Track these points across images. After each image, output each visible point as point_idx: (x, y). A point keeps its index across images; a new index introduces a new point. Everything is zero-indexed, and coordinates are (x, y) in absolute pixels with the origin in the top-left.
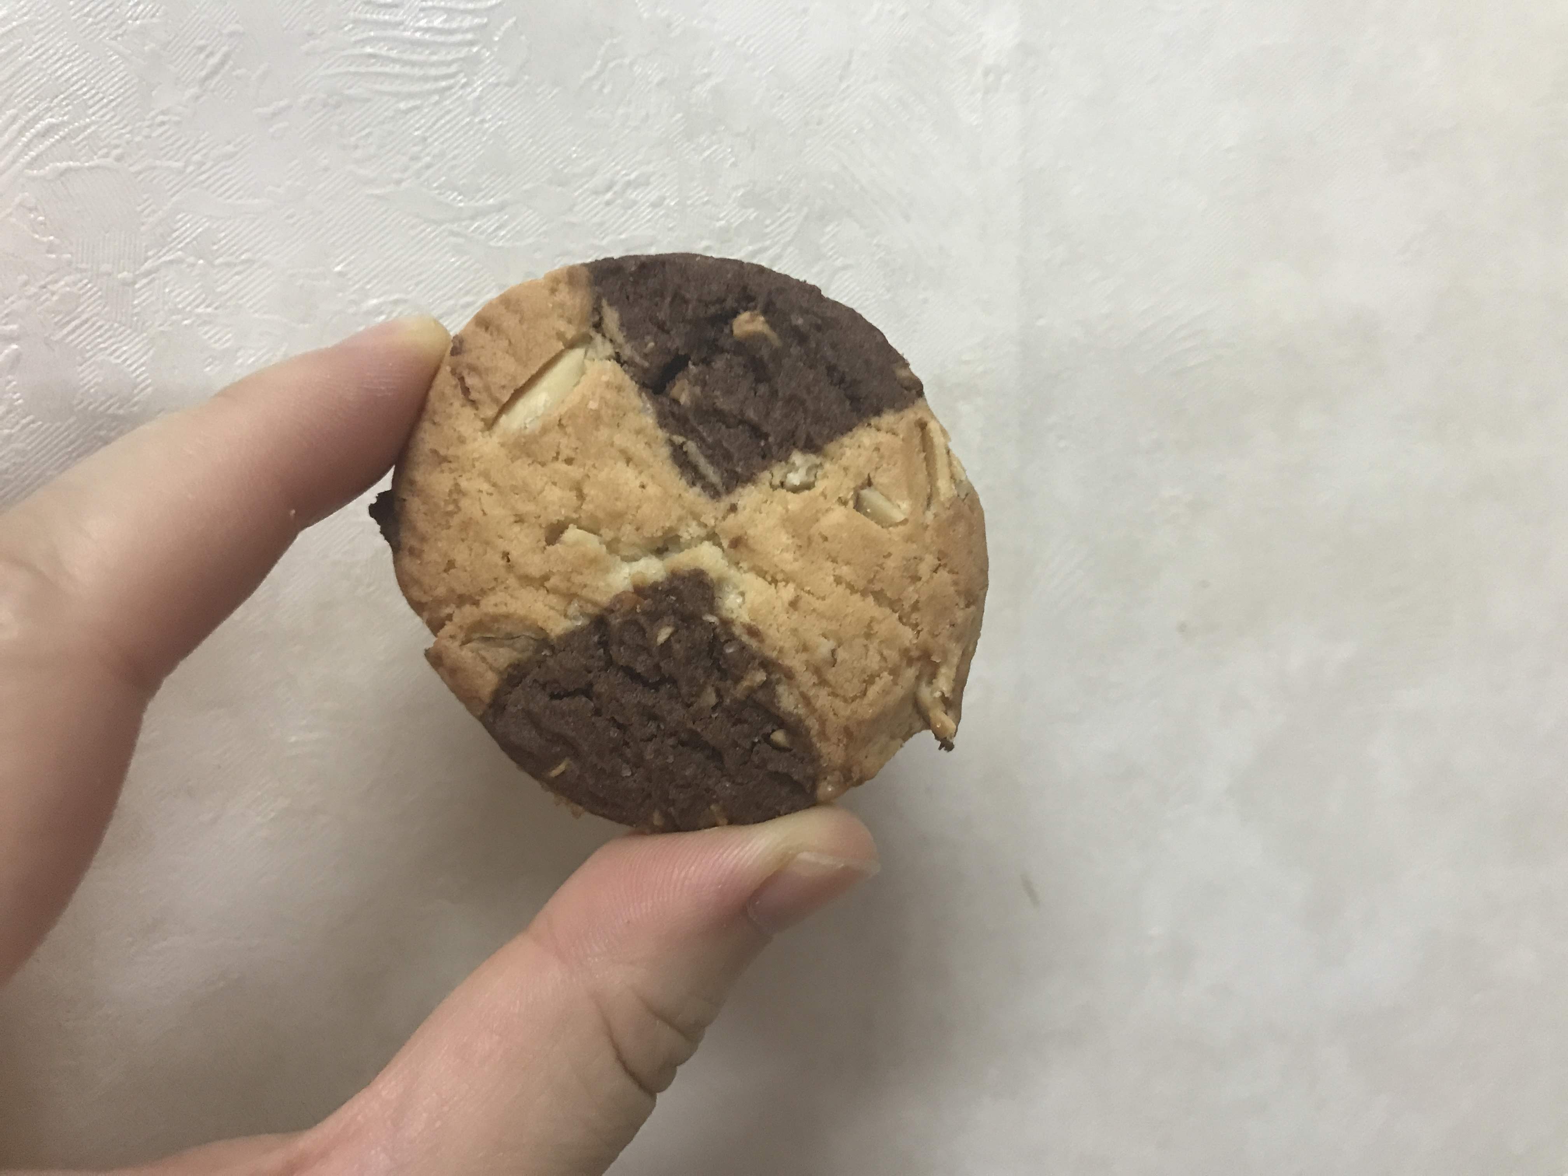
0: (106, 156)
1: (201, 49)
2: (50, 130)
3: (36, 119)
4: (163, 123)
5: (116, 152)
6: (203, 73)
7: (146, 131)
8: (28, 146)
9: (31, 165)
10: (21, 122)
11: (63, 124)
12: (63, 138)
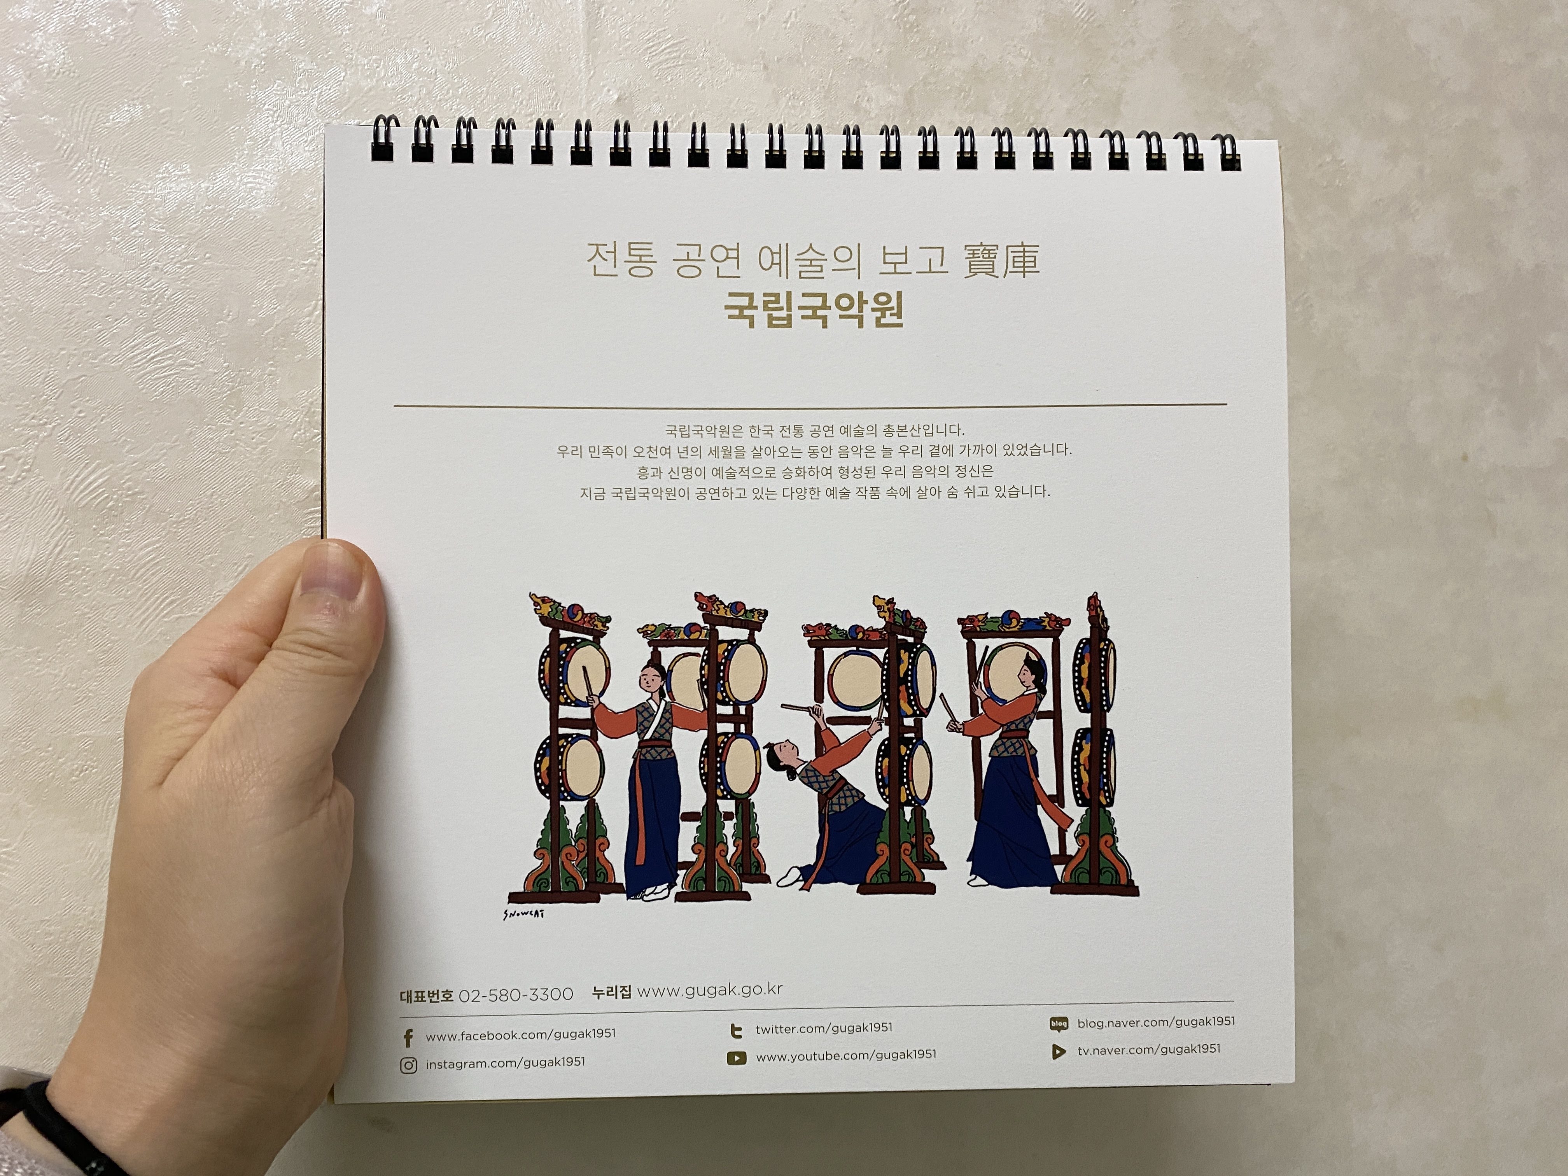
0: (195, 611)
1: (236, 564)
2: (172, 602)
3: (167, 598)
4: (219, 595)
5: (199, 609)
6: (236, 574)
7: (212, 599)
8: (163, 609)
9: (164, 617)
10: (160, 600)
11: (178, 599)
12: (177, 605)
